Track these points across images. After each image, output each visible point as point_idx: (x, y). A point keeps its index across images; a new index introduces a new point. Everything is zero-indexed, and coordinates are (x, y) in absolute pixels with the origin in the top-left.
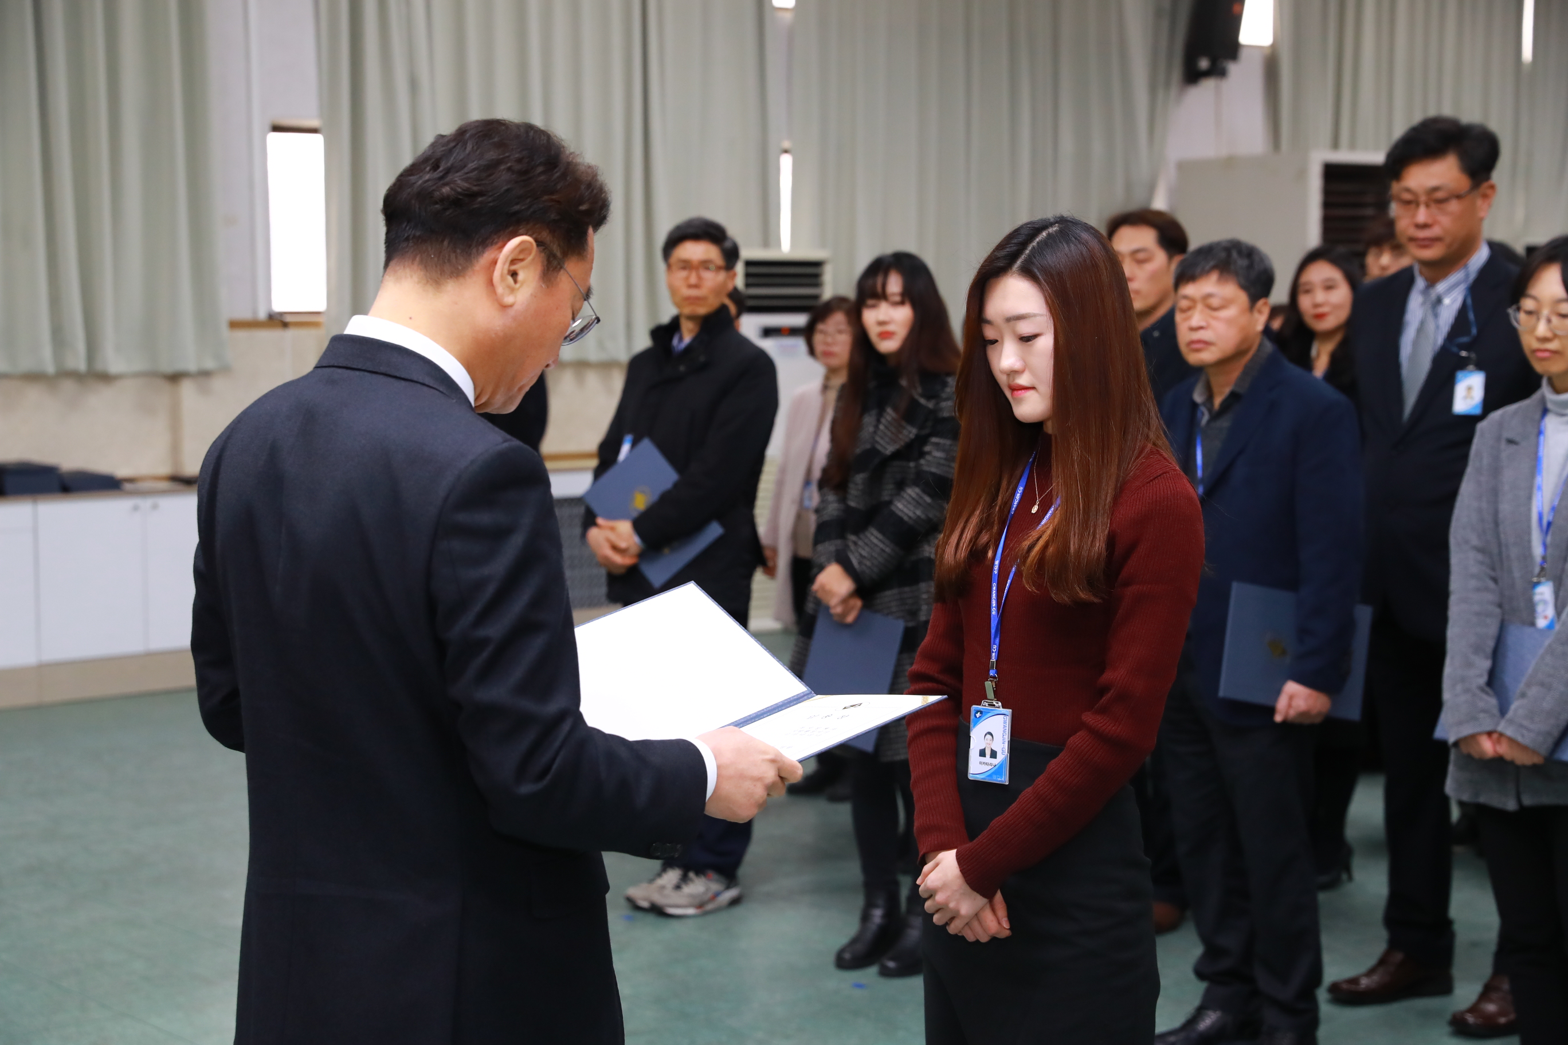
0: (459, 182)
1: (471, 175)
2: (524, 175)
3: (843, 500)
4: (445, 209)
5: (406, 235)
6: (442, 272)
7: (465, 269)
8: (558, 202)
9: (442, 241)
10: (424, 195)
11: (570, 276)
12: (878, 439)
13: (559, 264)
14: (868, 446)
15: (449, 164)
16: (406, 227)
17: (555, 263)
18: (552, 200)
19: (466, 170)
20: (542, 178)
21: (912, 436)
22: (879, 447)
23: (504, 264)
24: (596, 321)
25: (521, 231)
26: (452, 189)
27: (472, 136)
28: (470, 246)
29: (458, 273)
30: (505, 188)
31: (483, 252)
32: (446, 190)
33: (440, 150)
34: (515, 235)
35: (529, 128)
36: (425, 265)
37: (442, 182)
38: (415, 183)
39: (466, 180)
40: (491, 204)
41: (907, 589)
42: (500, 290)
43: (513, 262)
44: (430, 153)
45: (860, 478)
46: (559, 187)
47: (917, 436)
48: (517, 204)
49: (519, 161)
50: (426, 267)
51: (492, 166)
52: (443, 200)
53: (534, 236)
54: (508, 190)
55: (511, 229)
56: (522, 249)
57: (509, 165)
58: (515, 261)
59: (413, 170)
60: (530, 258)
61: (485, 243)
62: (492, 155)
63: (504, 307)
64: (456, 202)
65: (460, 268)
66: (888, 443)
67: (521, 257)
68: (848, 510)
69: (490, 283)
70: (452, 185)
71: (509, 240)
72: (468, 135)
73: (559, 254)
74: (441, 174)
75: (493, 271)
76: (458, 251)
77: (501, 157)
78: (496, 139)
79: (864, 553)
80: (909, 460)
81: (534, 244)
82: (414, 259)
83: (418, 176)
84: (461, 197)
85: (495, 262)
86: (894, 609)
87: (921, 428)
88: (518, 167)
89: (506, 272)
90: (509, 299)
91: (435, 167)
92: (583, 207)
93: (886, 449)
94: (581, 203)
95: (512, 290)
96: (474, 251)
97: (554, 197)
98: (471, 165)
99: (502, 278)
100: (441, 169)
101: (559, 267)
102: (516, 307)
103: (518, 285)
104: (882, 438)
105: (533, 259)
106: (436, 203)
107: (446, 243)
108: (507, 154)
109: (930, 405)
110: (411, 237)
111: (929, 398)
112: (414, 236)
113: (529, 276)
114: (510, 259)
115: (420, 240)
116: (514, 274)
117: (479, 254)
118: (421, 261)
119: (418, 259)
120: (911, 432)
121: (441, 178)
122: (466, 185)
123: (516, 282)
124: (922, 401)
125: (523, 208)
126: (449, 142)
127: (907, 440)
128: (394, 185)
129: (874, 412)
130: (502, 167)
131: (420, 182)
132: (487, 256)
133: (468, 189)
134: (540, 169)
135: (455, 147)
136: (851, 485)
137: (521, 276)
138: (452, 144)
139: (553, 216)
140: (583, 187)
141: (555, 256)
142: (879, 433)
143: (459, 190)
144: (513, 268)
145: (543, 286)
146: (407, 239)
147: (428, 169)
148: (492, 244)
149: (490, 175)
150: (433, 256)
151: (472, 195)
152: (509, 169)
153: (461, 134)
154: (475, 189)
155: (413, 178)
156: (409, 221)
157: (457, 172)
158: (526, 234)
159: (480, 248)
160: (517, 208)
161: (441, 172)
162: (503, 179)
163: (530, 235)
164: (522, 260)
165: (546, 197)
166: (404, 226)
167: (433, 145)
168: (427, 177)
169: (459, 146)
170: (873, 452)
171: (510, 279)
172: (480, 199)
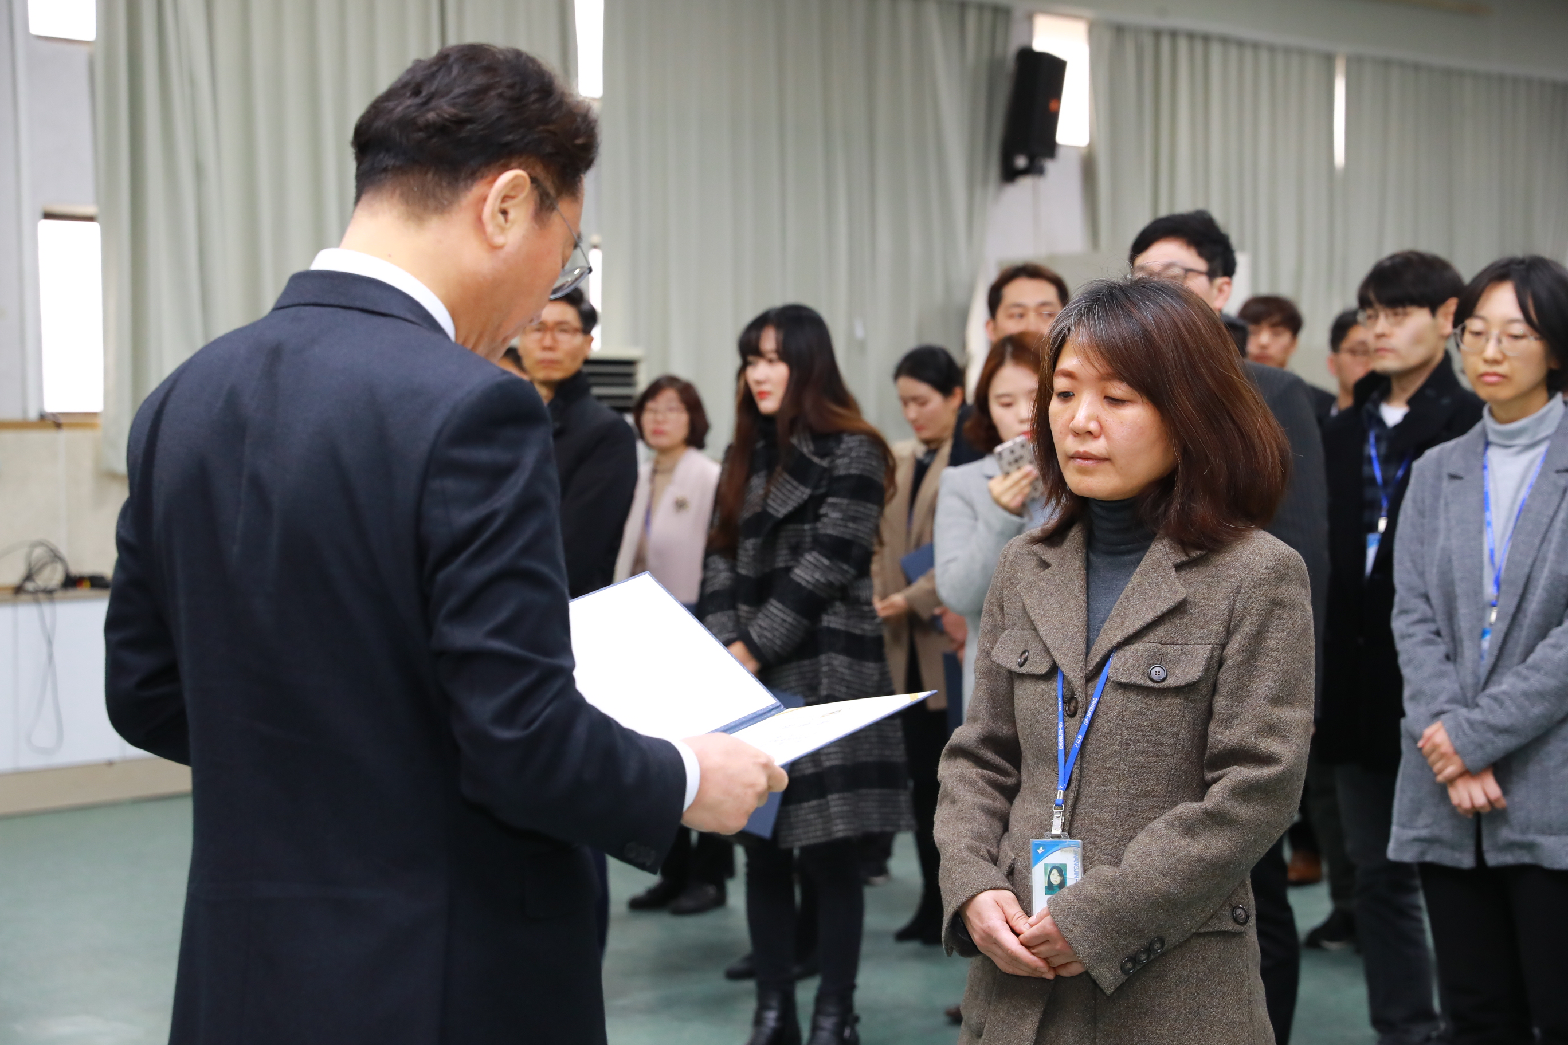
0: (446, 107)
1: (457, 100)
2: (517, 102)
3: (733, 569)
4: (430, 137)
5: (384, 165)
6: (426, 207)
7: (451, 203)
8: (554, 133)
9: (426, 173)
10: (407, 124)
11: (563, 218)
12: (770, 502)
13: (552, 204)
14: (758, 509)
15: (433, 88)
16: (384, 157)
17: (548, 202)
18: (549, 131)
19: (452, 95)
20: (536, 106)
21: (805, 497)
22: (771, 511)
23: (496, 199)
24: (588, 271)
25: (513, 165)
26: (438, 115)
27: (457, 60)
28: (457, 180)
29: (442, 208)
30: (496, 115)
31: (472, 185)
32: (431, 116)
33: (419, 76)
34: (506, 168)
35: (518, 54)
36: (407, 199)
37: (425, 108)
38: (393, 109)
39: (454, 105)
40: (481, 133)
41: (806, 662)
42: (490, 228)
43: (505, 198)
44: (409, 77)
45: (749, 546)
46: (555, 116)
47: (811, 497)
48: (510, 133)
49: (512, 86)
50: (407, 202)
51: (482, 92)
52: (428, 126)
53: (529, 170)
54: (500, 118)
55: (502, 162)
56: (514, 185)
57: (500, 90)
58: (507, 199)
59: (391, 94)
60: (522, 196)
61: (473, 176)
62: (480, 80)
63: (494, 248)
64: (443, 129)
65: (446, 202)
66: (780, 506)
67: (512, 194)
68: (738, 579)
69: (479, 219)
70: (438, 111)
71: (500, 174)
72: (452, 59)
73: (552, 192)
74: (424, 100)
75: (482, 210)
76: (444, 184)
77: (492, 81)
78: (485, 63)
79: (762, 624)
80: (803, 522)
81: (528, 180)
82: (394, 192)
83: (396, 102)
84: (448, 124)
85: (484, 199)
86: (793, 684)
87: (815, 487)
88: (509, 93)
89: (497, 208)
90: (499, 240)
91: (417, 92)
92: (579, 141)
93: (777, 511)
94: (576, 134)
95: (502, 230)
96: (462, 184)
97: (551, 127)
98: (457, 91)
99: (493, 216)
100: (424, 93)
101: (552, 208)
102: (507, 249)
103: (508, 225)
104: (774, 501)
105: (526, 197)
106: (420, 130)
107: (430, 176)
108: (498, 79)
109: (825, 463)
110: (390, 168)
111: (822, 456)
112: (394, 166)
113: (521, 213)
114: (502, 194)
115: (400, 171)
116: (504, 212)
117: (467, 188)
118: (402, 195)
119: (398, 192)
120: (803, 493)
121: (425, 103)
122: (453, 111)
123: (506, 220)
124: (816, 460)
125: (516, 138)
126: (430, 66)
127: (800, 501)
128: (368, 112)
129: (763, 473)
130: (493, 93)
131: (400, 108)
132: (477, 190)
133: (456, 115)
134: (533, 97)
135: (438, 71)
136: (741, 552)
137: (512, 215)
138: (435, 68)
139: (548, 149)
140: (579, 119)
141: (548, 195)
142: (772, 496)
143: (446, 116)
144: (505, 206)
145: (536, 227)
146: (385, 170)
147: (408, 94)
148: (482, 177)
149: (481, 100)
150: (416, 189)
151: (461, 122)
152: (500, 95)
153: (443, 59)
154: (464, 115)
155: (391, 104)
156: (388, 150)
157: (442, 97)
158: (519, 167)
159: (469, 182)
160: (510, 138)
161: (425, 96)
162: (493, 106)
163: (524, 169)
164: (513, 197)
165: (541, 128)
166: (381, 156)
167: (411, 71)
168: (409, 102)
169: (444, 69)
170: (763, 516)
171: (501, 218)
172: (469, 127)
